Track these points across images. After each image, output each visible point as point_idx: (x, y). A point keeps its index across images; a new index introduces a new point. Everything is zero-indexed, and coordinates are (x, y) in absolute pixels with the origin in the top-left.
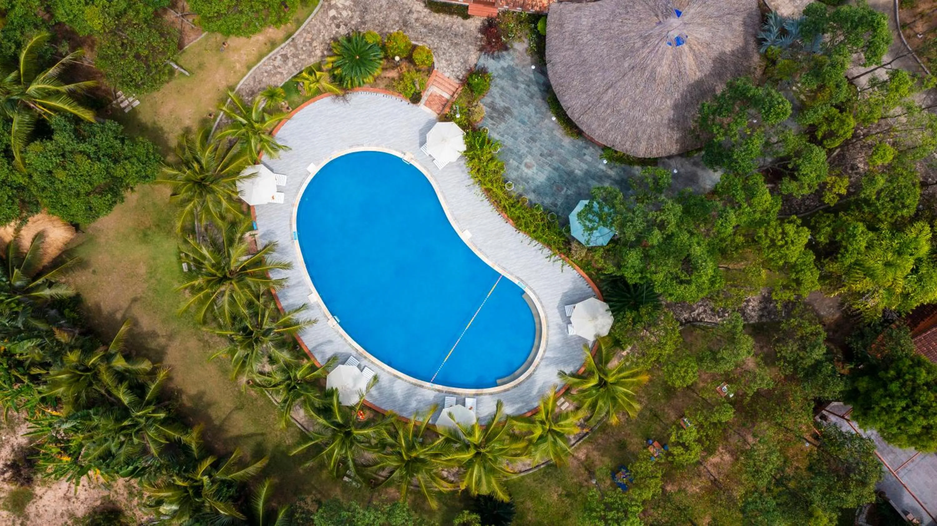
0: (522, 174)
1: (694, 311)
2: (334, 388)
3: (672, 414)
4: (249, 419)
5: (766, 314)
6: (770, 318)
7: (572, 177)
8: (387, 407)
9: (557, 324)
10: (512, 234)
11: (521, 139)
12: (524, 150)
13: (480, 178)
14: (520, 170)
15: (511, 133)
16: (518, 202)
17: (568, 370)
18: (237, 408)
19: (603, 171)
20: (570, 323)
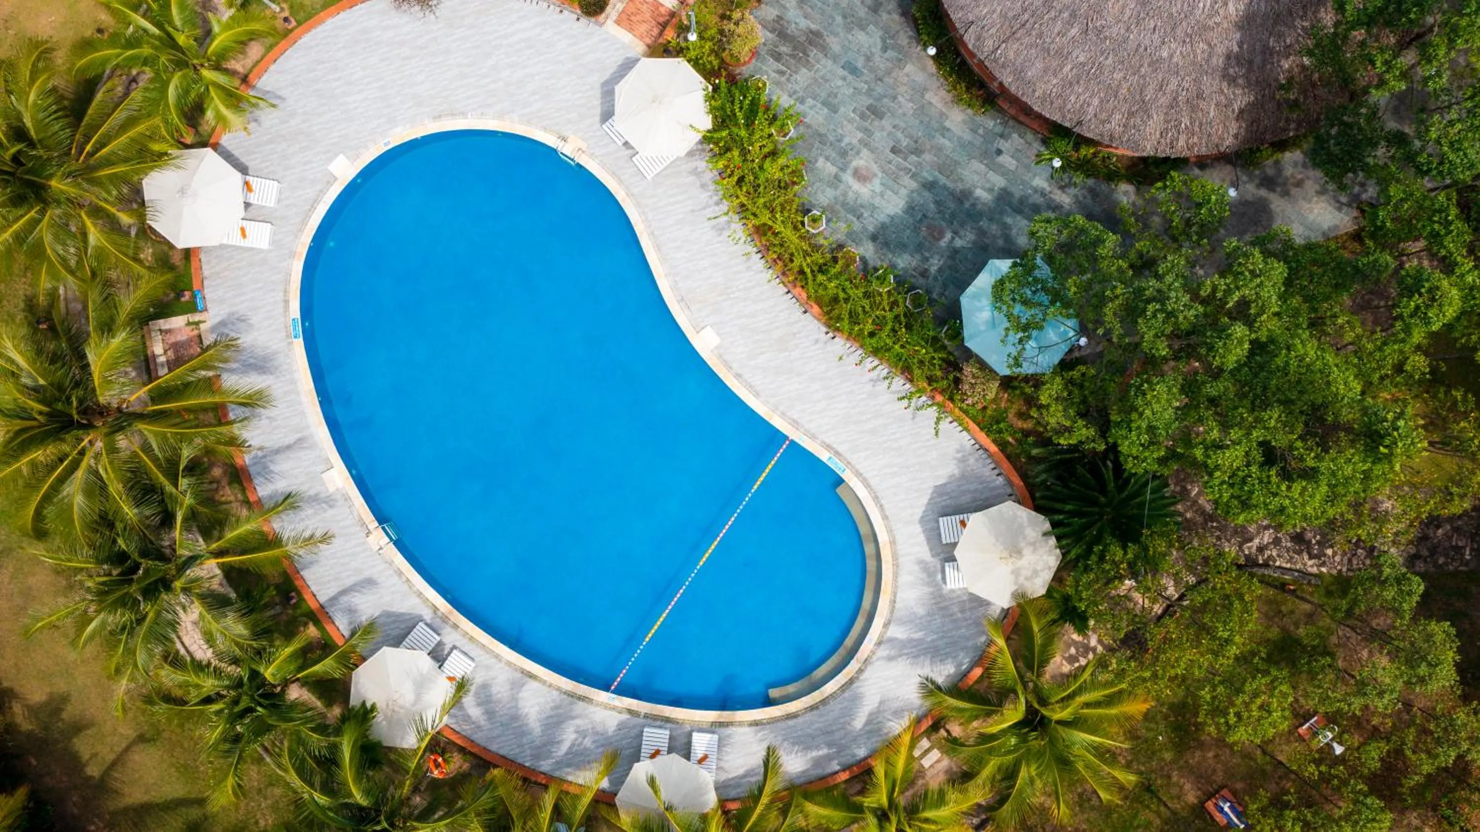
0: (845, 194)
1: (1251, 540)
2: (369, 705)
3: (1188, 786)
4: (172, 765)
5: (1425, 553)
6: (1435, 563)
7: (967, 205)
8: (501, 746)
9: (920, 562)
10: (817, 341)
11: (846, 110)
12: (852, 136)
13: (743, 199)
14: (842, 186)
15: (823, 95)
16: (835, 260)
17: (943, 673)
18: (142, 739)
19: (1043, 194)
20: (954, 560)
